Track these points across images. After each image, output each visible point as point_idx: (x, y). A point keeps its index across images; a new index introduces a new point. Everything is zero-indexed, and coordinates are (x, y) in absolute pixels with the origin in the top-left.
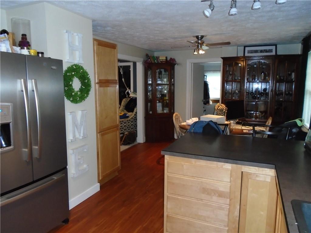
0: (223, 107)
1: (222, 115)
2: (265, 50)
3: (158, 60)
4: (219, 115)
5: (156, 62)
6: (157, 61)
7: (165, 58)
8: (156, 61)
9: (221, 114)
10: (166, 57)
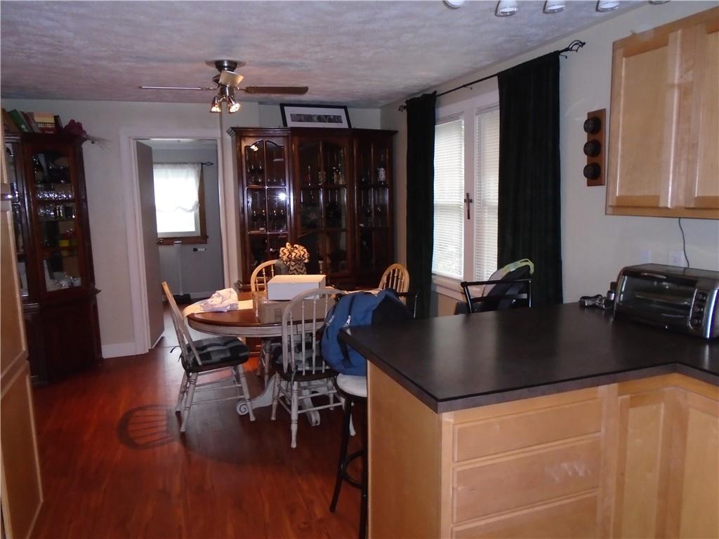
0: (302, 253)
1: (302, 272)
2: (326, 116)
3: (30, 125)
4: (294, 274)
5: (26, 131)
6: (27, 128)
7: (52, 120)
8: (23, 126)
9: (299, 270)
10: (56, 118)
